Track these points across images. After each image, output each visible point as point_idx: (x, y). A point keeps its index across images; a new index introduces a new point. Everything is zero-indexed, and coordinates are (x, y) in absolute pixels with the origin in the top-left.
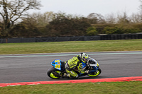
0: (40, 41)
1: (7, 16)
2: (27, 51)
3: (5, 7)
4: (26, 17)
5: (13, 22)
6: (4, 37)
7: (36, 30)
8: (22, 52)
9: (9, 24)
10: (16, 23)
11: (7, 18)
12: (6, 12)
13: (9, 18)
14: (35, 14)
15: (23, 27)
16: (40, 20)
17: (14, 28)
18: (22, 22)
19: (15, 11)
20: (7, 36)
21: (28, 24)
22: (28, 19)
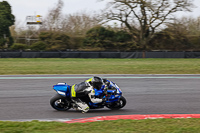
0: (190, 57)
1: (145, 20)
2: (172, 71)
3: (143, 8)
4: (172, 21)
5: (153, 29)
6: (140, 50)
7: (186, 41)
8: (166, 72)
9: (148, 31)
10: (158, 30)
11: (145, 22)
12: (144, 14)
13: (148, 22)
14: (184, 18)
15: (168, 36)
16: (191, 27)
17: (155, 38)
18: (166, 29)
19: (157, 13)
20: (144, 49)
21: (174, 32)
22: (174, 24)
